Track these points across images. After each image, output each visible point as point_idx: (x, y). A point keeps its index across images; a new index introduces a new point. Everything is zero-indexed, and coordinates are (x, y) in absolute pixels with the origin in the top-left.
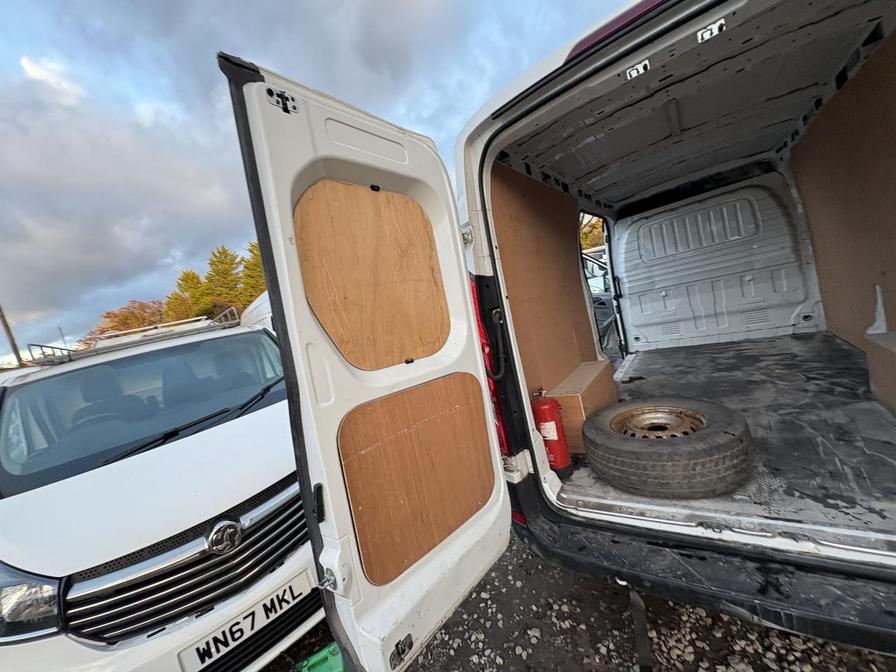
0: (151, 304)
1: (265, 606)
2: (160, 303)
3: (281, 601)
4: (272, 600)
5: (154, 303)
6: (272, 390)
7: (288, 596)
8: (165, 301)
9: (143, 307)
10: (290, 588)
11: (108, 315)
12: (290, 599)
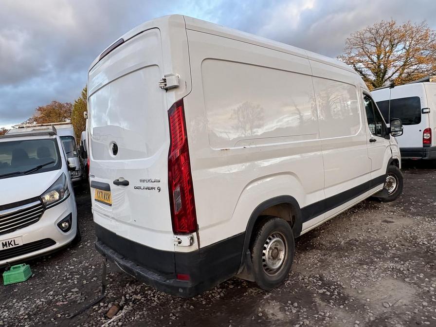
0: (65, 105)
1: (3, 243)
2: (71, 105)
3: (10, 244)
4: (6, 242)
5: (67, 104)
6: (43, 167)
7: (13, 243)
8: (73, 103)
9: (61, 106)
10: (14, 240)
11: (40, 109)
12: (13, 244)
